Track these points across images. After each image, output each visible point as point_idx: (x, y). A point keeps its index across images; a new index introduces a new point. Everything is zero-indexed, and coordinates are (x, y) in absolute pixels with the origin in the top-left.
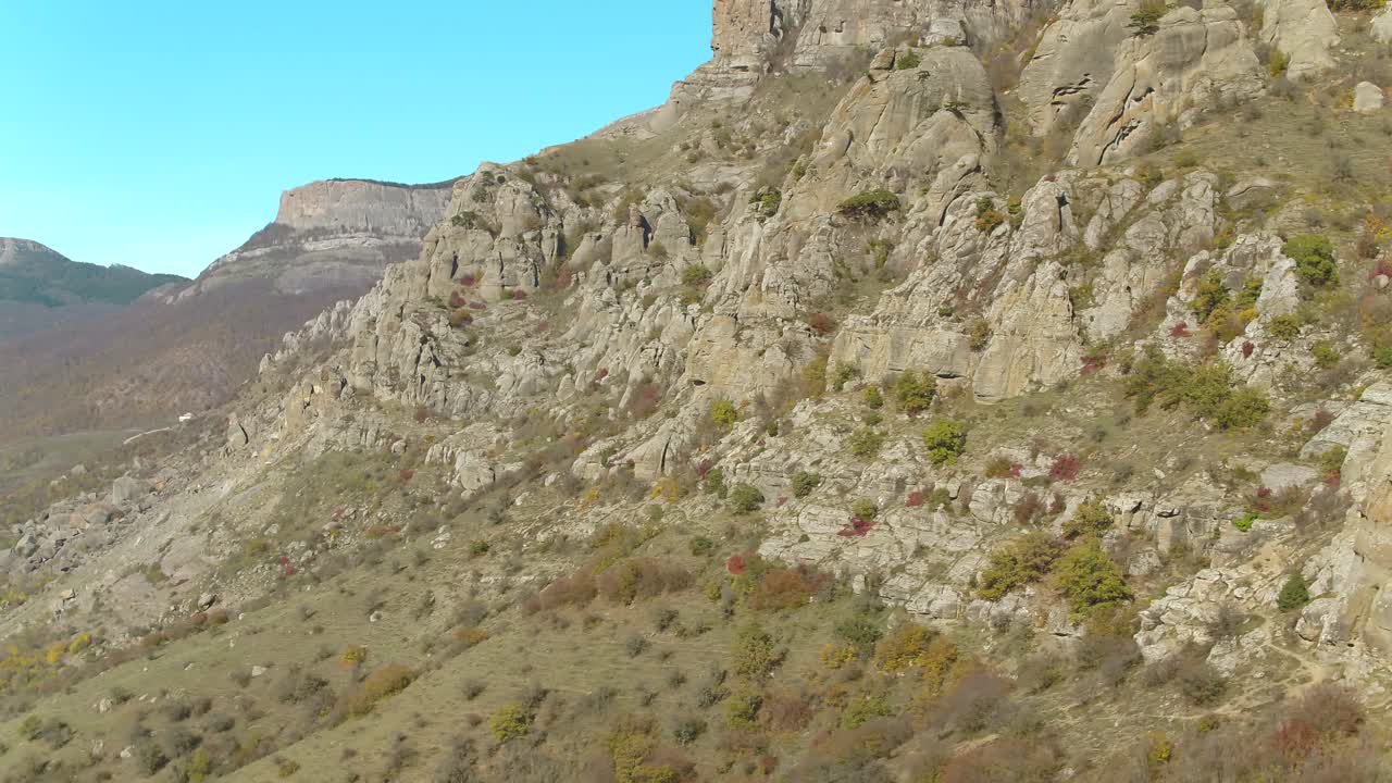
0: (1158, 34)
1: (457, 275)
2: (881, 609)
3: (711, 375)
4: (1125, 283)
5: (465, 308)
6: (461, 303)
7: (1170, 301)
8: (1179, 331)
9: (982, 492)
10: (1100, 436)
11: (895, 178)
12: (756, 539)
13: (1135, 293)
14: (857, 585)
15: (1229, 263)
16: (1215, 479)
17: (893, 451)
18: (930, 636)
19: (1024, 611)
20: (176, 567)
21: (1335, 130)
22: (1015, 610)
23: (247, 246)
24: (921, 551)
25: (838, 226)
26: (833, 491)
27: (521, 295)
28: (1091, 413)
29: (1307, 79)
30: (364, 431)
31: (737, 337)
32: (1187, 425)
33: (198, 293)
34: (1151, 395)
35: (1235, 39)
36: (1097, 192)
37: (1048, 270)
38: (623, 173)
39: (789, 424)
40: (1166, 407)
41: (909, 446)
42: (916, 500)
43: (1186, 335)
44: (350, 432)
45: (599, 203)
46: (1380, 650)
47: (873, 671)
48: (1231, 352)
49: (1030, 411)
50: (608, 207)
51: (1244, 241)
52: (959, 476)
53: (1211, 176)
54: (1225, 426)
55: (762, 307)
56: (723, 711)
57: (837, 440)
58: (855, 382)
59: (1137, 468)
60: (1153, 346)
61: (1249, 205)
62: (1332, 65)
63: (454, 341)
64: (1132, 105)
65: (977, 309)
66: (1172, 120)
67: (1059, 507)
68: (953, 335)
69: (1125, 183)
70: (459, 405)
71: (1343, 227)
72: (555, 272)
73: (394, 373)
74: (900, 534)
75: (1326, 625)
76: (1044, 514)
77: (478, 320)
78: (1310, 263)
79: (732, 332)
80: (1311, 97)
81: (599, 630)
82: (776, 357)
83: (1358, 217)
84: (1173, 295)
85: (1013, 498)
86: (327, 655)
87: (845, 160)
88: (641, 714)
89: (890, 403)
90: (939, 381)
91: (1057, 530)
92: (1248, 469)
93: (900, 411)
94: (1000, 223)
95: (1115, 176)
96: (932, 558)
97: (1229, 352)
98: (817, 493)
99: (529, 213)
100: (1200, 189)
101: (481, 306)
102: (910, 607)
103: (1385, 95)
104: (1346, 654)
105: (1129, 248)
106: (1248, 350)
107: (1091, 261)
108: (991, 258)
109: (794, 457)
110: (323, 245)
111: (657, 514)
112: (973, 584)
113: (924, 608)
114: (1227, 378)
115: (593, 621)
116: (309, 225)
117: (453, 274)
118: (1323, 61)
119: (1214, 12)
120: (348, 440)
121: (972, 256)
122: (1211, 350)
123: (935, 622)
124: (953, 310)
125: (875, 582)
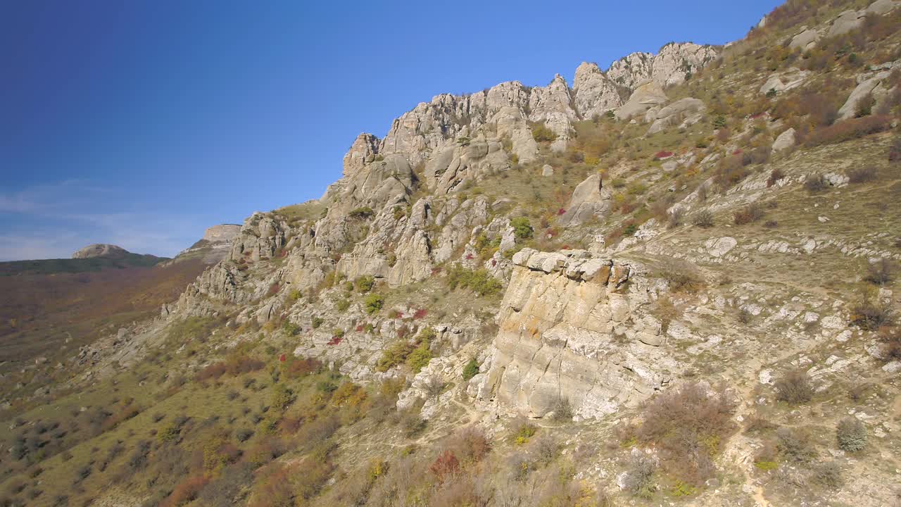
0: (470, 146)
1: (244, 252)
2: (339, 376)
3: (293, 280)
4: (450, 239)
5: (246, 263)
6: (244, 262)
7: (467, 245)
8: (469, 257)
9: (386, 324)
10: (436, 300)
11: (372, 203)
12: (294, 347)
13: (454, 243)
14: (331, 366)
15: (490, 229)
16: (477, 316)
17: (354, 308)
18: (357, 388)
19: (395, 376)
20: (125, 362)
21: (535, 182)
22: (392, 376)
23: (192, 248)
24: (359, 350)
25: (348, 221)
26: (328, 326)
27: (267, 259)
28: (433, 291)
29: (526, 164)
30: (202, 309)
31: (304, 264)
32: (469, 295)
33: (174, 263)
34: (457, 282)
35: (499, 149)
36: (441, 203)
37: (419, 234)
38: (308, 216)
39: (317, 298)
40: (462, 288)
41: (359, 306)
42: (360, 329)
43: (472, 258)
44: (197, 310)
45: (298, 226)
46: (505, 404)
47: (331, 405)
48: (488, 264)
49: (409, 291)
50: (301, 228)
51: (496, 221)
52: (378, 318)
53: (487, 198)
54: (483, 295)
55: (315, 252)
56: (262, 426)
57: (334, 303)
58: (344, 281)
59: (448, 313)
60: (459, 263)
61: (500, 209)
62: (535, 159)
63: (239, 276)
64: (459, 173)
65: (392, 250)
66: (474, 179)
67: (415, 330)
68: (381, 260)
69: (452, 200)
70: (240, 299)
71: (537, 217)
72: (281, 251)
73: (216, 288)
74: (352, 343)
75: (480, 389)
76: (409, 333)
77: (250, 268)
78: (521, 229)
79: (302, 262)
80: (527, 171)
81: (221, 389)
82: (318, 272)
83: (542, 213)
84: (467, 243)
85: (398, 327)
86: (116, 401)
87: (352, 196)
88: (227, 427)
89: (356, 289)
90: (376, 279)
91: (412, 341)
92: (491, 312)
93: (359, 292)
94: (404, 216)
95: (449, 198)
96: (363, 354)
97: (487, 264)
98: (322, 327)
99: (271, 230)
100: (481, 203)
101: (252, 263)
102: (351, 375)
103: (554, 170)
104: (489, 405)
105: (452, 225)
106: (494, 263)
107: (438, 230)
108: (398, 230)
109: (315, 312)
110: (220, 247)
111: (262, 336)
112: (377, 365)
113: (356, 376)
114: (486, 275)
115: (219, 384)
116: (215, 240)
117: (242, 251)
118: (532, 158)
119: (491, 139)
120: (197, 312)
121: (391, 229)
122: (481, 264)
123: (360, 382)
124: (383, 251)
125: (338, 364)
